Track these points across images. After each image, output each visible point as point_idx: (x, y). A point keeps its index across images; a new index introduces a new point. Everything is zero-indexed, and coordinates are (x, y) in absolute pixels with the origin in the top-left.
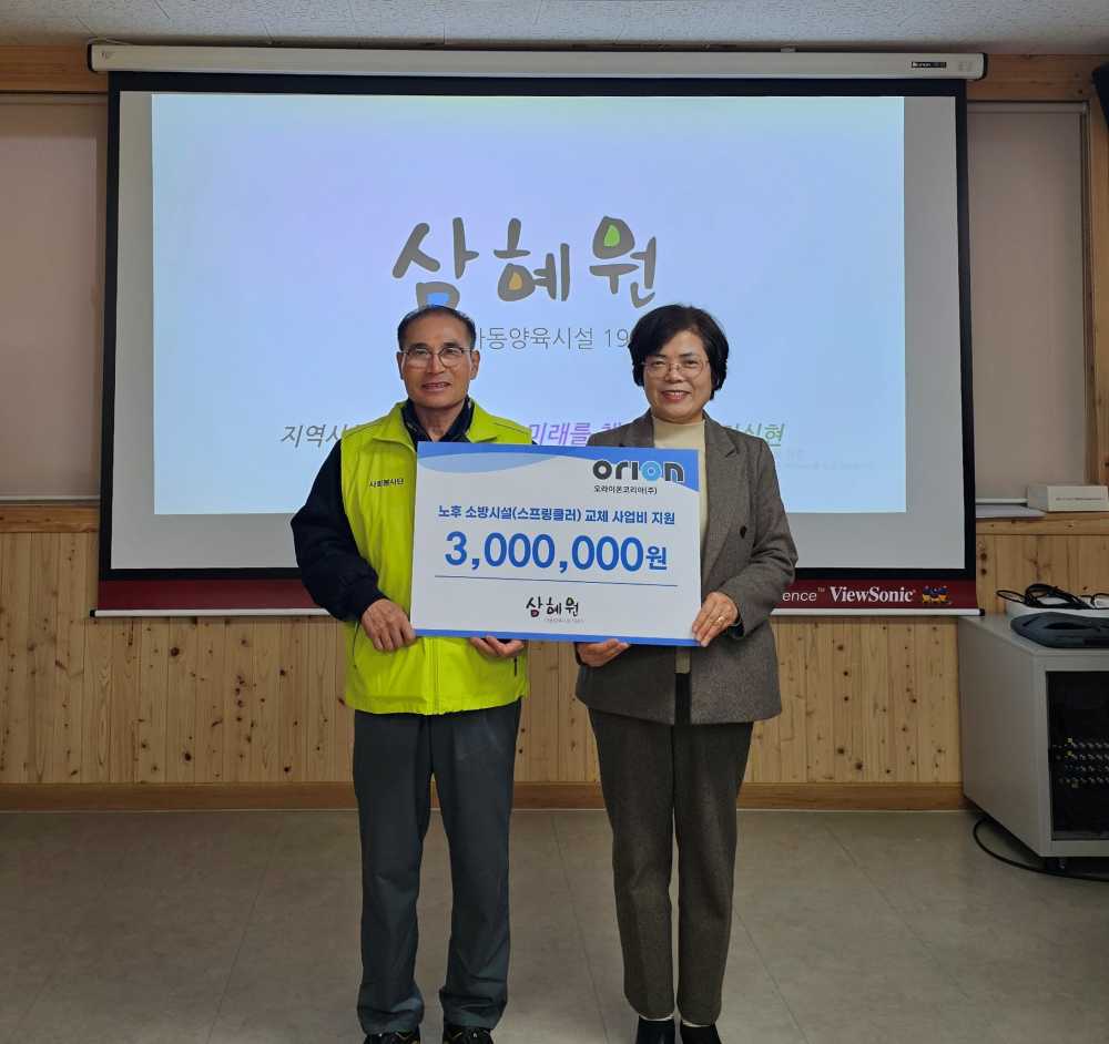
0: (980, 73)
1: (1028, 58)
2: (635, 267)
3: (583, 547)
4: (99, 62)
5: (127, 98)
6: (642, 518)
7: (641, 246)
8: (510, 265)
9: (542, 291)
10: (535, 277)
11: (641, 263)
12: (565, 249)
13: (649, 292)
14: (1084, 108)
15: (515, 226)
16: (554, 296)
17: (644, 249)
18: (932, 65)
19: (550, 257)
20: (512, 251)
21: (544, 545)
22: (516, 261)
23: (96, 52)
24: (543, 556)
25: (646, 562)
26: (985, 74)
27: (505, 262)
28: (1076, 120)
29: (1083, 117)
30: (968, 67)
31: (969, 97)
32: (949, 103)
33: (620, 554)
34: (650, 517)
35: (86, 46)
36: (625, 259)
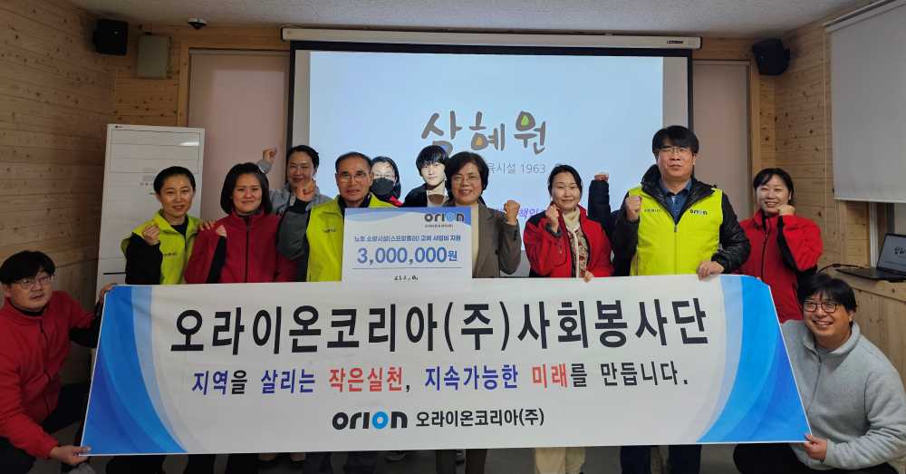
0: (699, 46)
1: (722, 39)
2: (535, 135)
3: (420, 252)
4: (286, 35)
5: (298, 52)
6: (446, 238)
7: (538, 125)
8: (477, 134)
9: (491, 146)
10: (488, 139)
11: (538, 133)
12: (503, 126)
13: (542, 147)
14: (748, 63)
15: (479, 116)
16: (497, 148)
17: (540, 127)
18: (676, 42)
19: (496, 130)
20: (478, 127)
21: (402, 253)
22: (479, 132)
23: (285, 32)
24: (402, 257)
25: (448, 258)
26: (701, 47)
27: (475, 132)
28: (744, 69)
29: (748, 67)
30: (694, 43)
31: (693, 57)
32: (684, 60)
33: (436, 255)
34: (450, 238)
35: (280, 28)
36: (531, 131)
